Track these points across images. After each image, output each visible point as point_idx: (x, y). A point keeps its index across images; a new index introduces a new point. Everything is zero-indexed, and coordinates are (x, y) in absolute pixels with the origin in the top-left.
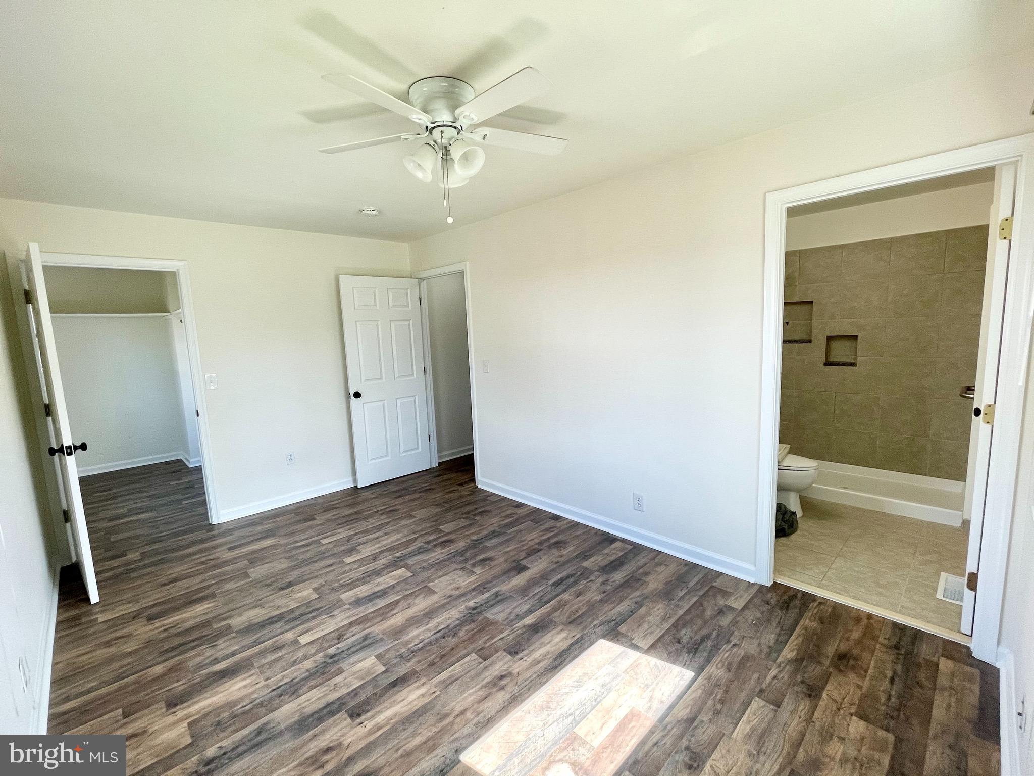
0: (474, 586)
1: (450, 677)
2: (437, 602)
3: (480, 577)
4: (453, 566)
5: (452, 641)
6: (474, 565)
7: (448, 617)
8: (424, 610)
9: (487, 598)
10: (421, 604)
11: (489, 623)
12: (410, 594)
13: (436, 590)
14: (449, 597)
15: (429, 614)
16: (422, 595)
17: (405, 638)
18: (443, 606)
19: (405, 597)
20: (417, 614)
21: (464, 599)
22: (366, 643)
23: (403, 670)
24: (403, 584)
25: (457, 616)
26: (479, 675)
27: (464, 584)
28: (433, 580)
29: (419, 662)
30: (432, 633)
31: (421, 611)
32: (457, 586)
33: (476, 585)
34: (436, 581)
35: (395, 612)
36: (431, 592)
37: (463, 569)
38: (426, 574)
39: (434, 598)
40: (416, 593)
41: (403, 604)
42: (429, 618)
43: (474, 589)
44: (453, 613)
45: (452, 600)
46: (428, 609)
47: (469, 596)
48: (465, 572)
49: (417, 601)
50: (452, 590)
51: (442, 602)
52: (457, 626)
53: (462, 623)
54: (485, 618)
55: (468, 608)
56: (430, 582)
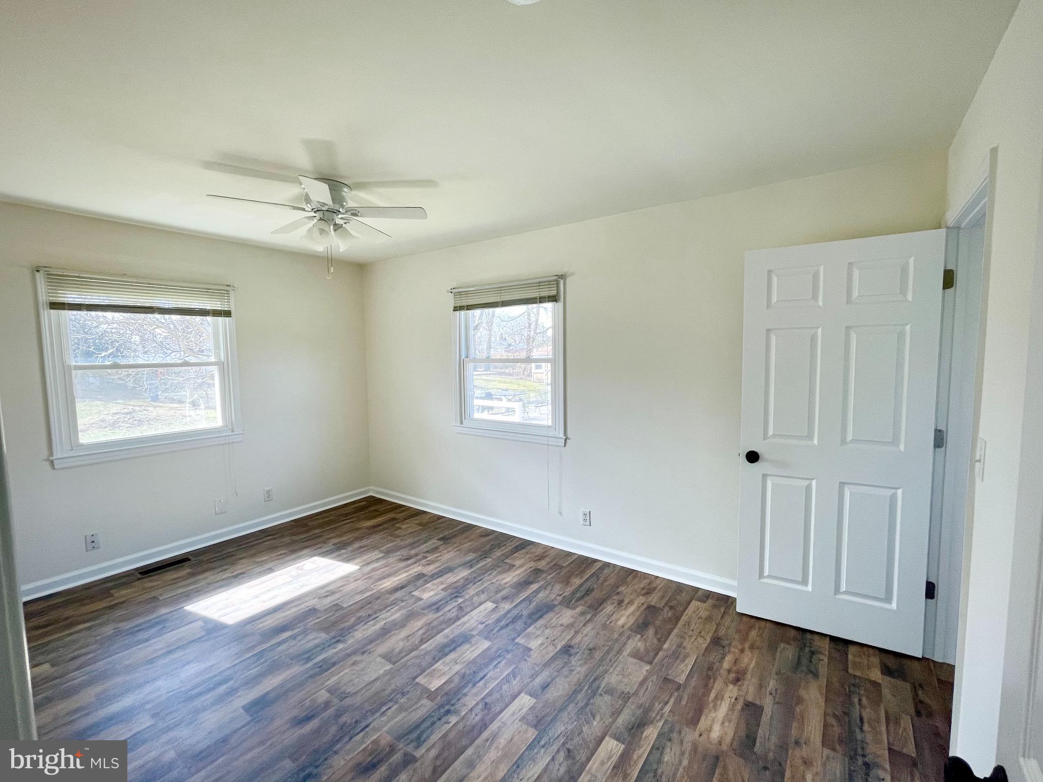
0: (334, 669)
1: (365, 593)
2: (379, 644)
3: (322, 684)
4: (358, 699)
5: (362, 613)
6: (327, 704)
7: (366, 632)
8: (391, 636)
9: (321, 654)
10: (396, 642)
11: (326, 630)
12: (411, 651)
13: (379, 659)
14: (366, 651)
15: (385, 632)
16: (397, 650)
17: (403, 612)
18: (371, 642)
19: (415, 648)
20: (397, 631)
21: (349, 651)
22: (435, 606)
23: (399, 594)
24: (424, 664)
25: (356, 632)
26: (342, 597)
27: (346, 671)
28: (386, 673)
29: (388, 599)
30: (379, 617)
31: (394, 634)
32: (354, 667)
33: (330, 671)
34: (381, 672)
35: (421, 632)
36: (387, 657)
37: (344, 696)
38: (398, 682)
39: (383, 648)
40: (404, 654)
41: (416, 640)
42: (384, 629)
43: (334, 664)
44: (361, 635)
45: (363, 649)
46: (387, 637)
47: (341, 655)
48: (342, 690)
49: (401, 644)
50: (361, 661)
51: (372, 645)
52: (357, 625)
53: (352, 628)
54: (328, 634)
55: (344, 641)
56: (391, 669)
